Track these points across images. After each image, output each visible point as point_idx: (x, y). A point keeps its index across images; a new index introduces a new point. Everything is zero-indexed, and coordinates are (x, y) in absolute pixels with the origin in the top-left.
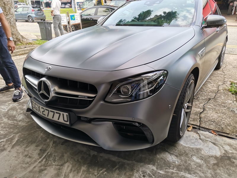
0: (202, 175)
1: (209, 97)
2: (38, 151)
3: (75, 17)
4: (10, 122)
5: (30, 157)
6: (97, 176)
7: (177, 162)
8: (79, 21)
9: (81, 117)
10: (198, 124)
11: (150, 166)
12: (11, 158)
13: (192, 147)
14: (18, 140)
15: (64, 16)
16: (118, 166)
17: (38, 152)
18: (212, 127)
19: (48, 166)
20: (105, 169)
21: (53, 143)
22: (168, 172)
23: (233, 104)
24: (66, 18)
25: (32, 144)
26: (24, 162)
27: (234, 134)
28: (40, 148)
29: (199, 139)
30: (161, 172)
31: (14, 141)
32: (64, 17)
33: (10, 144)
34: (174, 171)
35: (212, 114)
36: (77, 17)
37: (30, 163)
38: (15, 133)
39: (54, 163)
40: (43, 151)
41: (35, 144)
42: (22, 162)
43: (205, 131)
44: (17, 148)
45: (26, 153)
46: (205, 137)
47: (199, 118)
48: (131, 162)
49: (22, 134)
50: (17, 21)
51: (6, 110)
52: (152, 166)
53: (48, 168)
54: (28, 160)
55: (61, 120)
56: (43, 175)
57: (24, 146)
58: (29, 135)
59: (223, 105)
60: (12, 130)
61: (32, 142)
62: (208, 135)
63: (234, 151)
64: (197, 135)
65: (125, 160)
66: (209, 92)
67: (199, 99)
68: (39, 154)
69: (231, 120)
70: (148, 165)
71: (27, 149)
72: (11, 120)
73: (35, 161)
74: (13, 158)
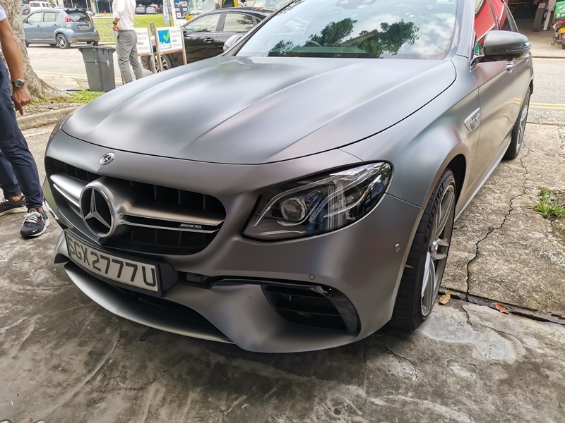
0: (474, 407)
1: (490, 225)
2: (83, 357)
3: (171, 34)
4: (15, 288)
5: (64, 371)
6: (225, 413)
7: (414, 378)
8: (179, 45)
9: (186, 273)
10: (465, 289)
11: (350, 387)
12: (19, 372)
13: (449, 341)
14: (36, 330)
15: (145, 34)
16: (276, 389)
17: (85, 359)
18: (496, 295)
19: (109, 391)
20: (245, 397)
21: (121, 337)
22: (394, 401)
23: (545, 241)
24: (148, 38)
25: (68, 339)
26: (50, 382)
27: (549, 310)
28: (88, 349)
29: (466, 323)
30: (377, 401)
31: (26, 334)
32: (143, 35)
33: (15, 341)
34: (407, 399)
35: (495, 266)
36: (174, 36)
37: (65, 385)
38: (27, 314)
39: (122, 385)
40: (95, 356)
41: (76, 340)
42: (45, 383)
43: (480, 305)
44: (34, 348)
45: (55, 361)
46: (480, 317)
47: (465, 273)
48: (306, 378)
49: (45, 316)
50: (30, 45)
51: (6, 260)
52: (356, 387)
53: (109, 396)
54: (59, 377)
55: (139, 282)
56: (96, 412)
57: (50, 345)
58: (61, 317)
59: (521, 242)
60: (19, 307)
61: (69, 336)
62: (488, 313)
63: (548, 351)
64: (462, 313)
65: (293, 375)
66: (489, 214)
67: (465, 229)
68: (86, 364)
69: (540, 277)
70: (347, 387)
71: (58, 352)
72: (17, 283)
73: (78, 380)
74: (24, 374)
